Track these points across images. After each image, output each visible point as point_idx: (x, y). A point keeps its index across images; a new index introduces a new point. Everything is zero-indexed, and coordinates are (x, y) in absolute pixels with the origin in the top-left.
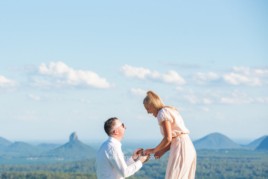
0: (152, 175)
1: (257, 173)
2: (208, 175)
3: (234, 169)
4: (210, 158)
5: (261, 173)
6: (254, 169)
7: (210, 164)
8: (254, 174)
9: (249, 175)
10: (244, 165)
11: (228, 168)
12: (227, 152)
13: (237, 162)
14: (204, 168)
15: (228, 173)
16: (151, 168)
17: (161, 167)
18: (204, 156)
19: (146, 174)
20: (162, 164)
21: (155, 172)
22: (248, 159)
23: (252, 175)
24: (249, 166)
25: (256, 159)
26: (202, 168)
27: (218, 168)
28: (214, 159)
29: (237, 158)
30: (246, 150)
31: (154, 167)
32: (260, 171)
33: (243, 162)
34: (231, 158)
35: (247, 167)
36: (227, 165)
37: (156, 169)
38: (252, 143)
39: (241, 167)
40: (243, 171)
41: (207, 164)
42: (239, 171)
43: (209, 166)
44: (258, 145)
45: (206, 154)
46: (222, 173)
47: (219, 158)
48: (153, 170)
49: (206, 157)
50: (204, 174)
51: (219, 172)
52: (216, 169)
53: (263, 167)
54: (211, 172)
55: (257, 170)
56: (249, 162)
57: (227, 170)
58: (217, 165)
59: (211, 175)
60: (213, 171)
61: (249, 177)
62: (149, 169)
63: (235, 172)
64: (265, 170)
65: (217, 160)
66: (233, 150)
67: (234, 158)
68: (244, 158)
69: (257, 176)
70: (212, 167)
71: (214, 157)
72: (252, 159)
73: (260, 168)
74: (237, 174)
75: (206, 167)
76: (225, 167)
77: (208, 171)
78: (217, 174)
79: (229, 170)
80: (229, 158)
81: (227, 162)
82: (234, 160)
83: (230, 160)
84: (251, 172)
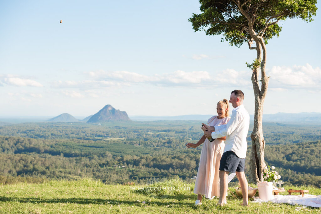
0: (30, 136)
1: (88, 135)
2: (61, 136)
3: (75, 133)
4: (62, 127)
5: (89, 135)
6: (86, 133)
7: (62, 130)
8: (86, 135)
9: (83, 136)
10: (81, 131)
11: (72, 133)
12: (71, 123)
13: (77, 129)
14: (59, 132)
15: (72, 135)
16: (30, 132)
17: (36, 132)
18: (59, 126)
19: (27, 135)
20: (36, 130)
21: (32, 134)
22: (83, 127)
23: (85, 136)
24: (83, 131)
25: (87, 127)
26: (58, 132)
27: (66, 132)
28: (64, 127)
29: (77, 127)
30: (81, 123)
31: (32, 132)
32: (89, 134)
33: (80, 129)
34: (74, 127)
35: (82, 132)
36: (71, 131)
37: (33, 133)
38: (85, 119)
39: (79, 132)
40: (80, 134)
41: (61, 130)
42: (78, 134)
43: (62, 131)
44: (88, 120)
45: (60, 124)
46: (69, 135)
47: (67, 127)
48: (31, 133)
49: (60, 127)
50: (59, 136)
51: (67, 134)
52: (65, 133)
53: (91, 132)
54: (63, 135)
55: (88, 133)
56: (83, 129)
57: (71, 133)
58: (66, 131)
59: (63, 136)
60: (64, 134)
61: (83, 137)
62: (29, 133)
63: (76, 134)
64: (92, 133)
65: (66, 128)
66: (75, 122)
67: (75, 127)
68: (80, 127)
69: (87, 136)
70: (63, 132)
71: (64, 126)
72: (85, 127)
73: (89, 132)
74: (77, 136)
75: (60, 132)
76: (71, 132)
77: (61, 134)
78: (66, 136)
79: (73, 133)
80: (73, 127)
81: (72, 129)
82: (75, 128)
83: (73, 128)
84: (85, 135)
